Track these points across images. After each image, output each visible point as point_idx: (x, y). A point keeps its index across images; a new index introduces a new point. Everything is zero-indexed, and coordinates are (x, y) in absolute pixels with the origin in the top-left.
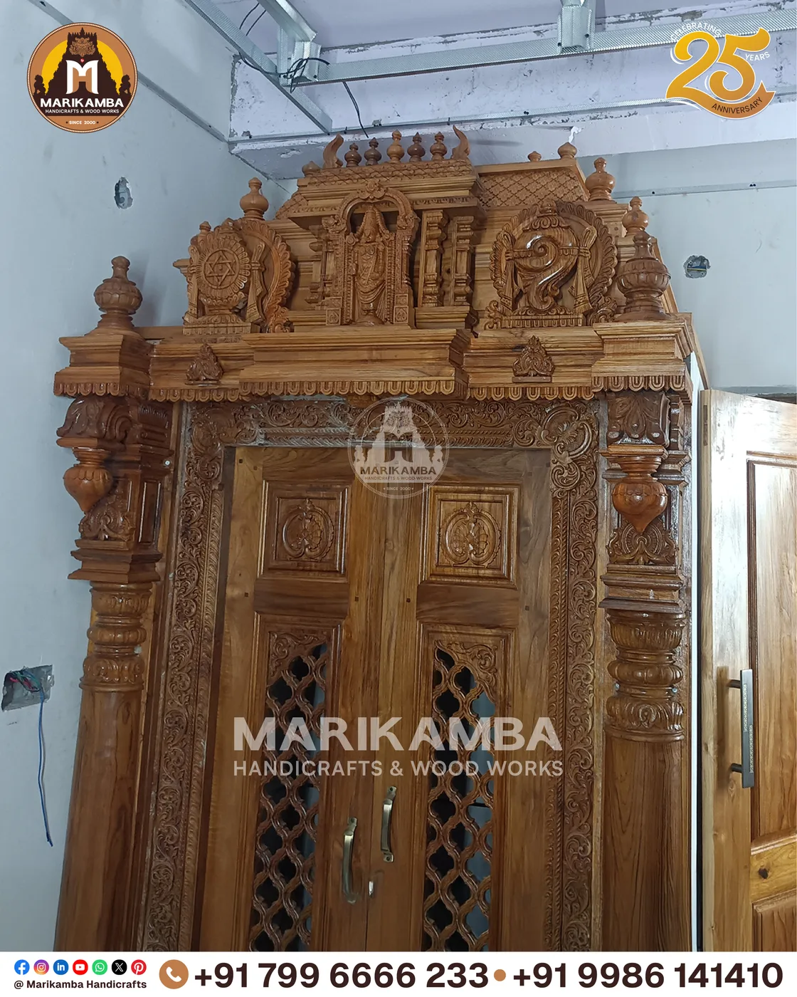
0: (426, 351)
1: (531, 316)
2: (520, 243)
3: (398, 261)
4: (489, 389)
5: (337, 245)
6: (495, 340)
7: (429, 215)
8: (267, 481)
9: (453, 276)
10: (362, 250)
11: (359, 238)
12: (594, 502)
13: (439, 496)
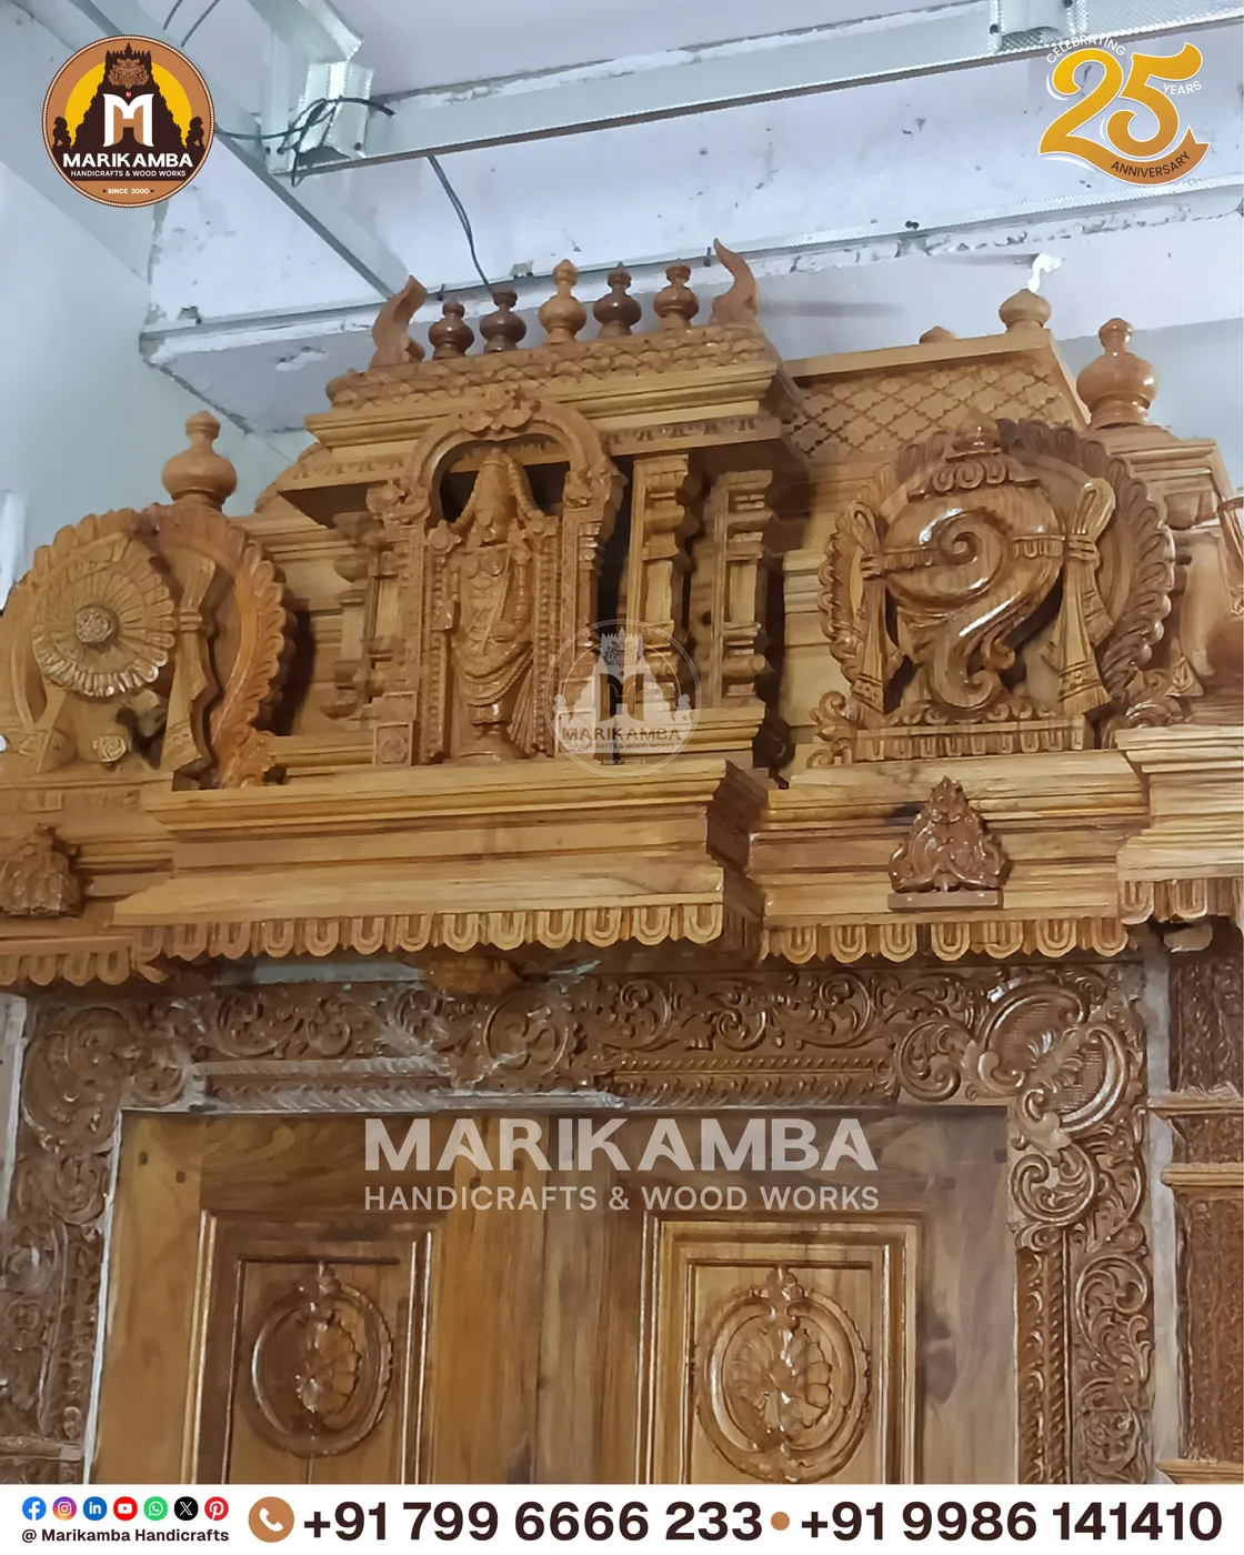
0: (643, 825)
1: (938, 726)
2: (900, 533)
3: (568, 589)
4: (823, 932)
5: (403, 555)
6: (835, 796)
7: (653, 467)
8: (212, 1212)
9: (720, 629)
10: (469, 565)
11: (464, 532)
12: (1140, 1260)
13: (689, 1251)
